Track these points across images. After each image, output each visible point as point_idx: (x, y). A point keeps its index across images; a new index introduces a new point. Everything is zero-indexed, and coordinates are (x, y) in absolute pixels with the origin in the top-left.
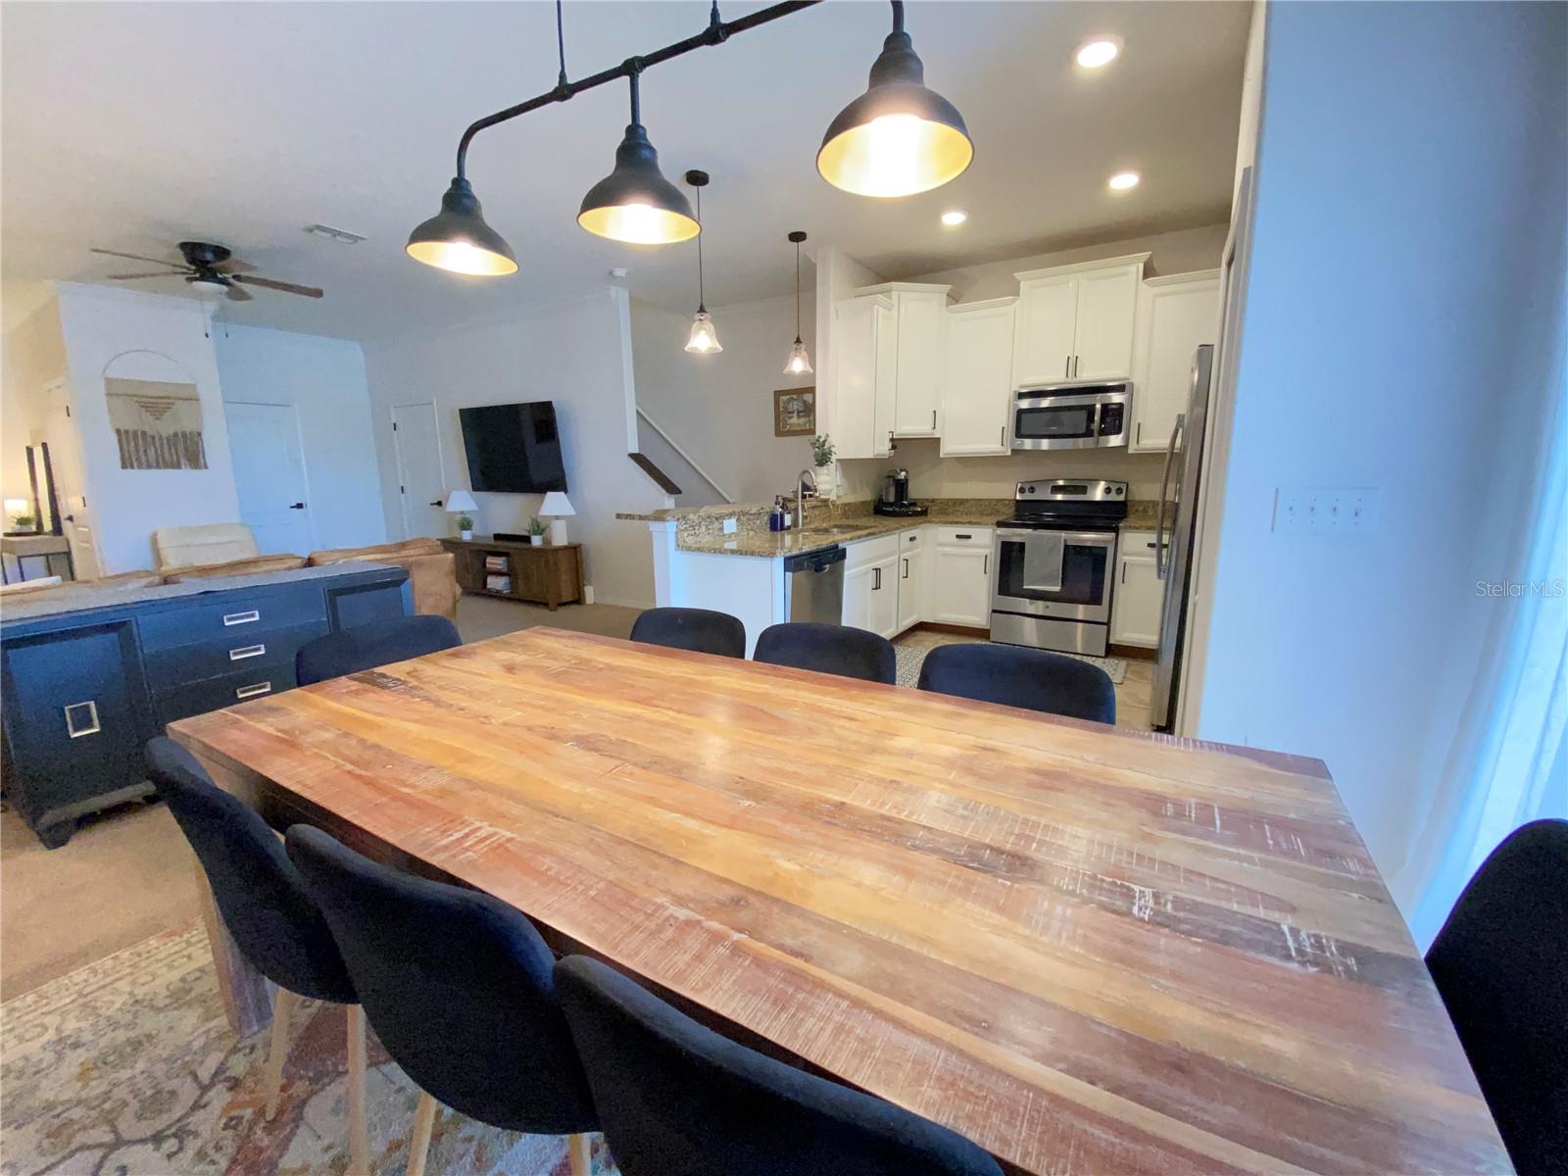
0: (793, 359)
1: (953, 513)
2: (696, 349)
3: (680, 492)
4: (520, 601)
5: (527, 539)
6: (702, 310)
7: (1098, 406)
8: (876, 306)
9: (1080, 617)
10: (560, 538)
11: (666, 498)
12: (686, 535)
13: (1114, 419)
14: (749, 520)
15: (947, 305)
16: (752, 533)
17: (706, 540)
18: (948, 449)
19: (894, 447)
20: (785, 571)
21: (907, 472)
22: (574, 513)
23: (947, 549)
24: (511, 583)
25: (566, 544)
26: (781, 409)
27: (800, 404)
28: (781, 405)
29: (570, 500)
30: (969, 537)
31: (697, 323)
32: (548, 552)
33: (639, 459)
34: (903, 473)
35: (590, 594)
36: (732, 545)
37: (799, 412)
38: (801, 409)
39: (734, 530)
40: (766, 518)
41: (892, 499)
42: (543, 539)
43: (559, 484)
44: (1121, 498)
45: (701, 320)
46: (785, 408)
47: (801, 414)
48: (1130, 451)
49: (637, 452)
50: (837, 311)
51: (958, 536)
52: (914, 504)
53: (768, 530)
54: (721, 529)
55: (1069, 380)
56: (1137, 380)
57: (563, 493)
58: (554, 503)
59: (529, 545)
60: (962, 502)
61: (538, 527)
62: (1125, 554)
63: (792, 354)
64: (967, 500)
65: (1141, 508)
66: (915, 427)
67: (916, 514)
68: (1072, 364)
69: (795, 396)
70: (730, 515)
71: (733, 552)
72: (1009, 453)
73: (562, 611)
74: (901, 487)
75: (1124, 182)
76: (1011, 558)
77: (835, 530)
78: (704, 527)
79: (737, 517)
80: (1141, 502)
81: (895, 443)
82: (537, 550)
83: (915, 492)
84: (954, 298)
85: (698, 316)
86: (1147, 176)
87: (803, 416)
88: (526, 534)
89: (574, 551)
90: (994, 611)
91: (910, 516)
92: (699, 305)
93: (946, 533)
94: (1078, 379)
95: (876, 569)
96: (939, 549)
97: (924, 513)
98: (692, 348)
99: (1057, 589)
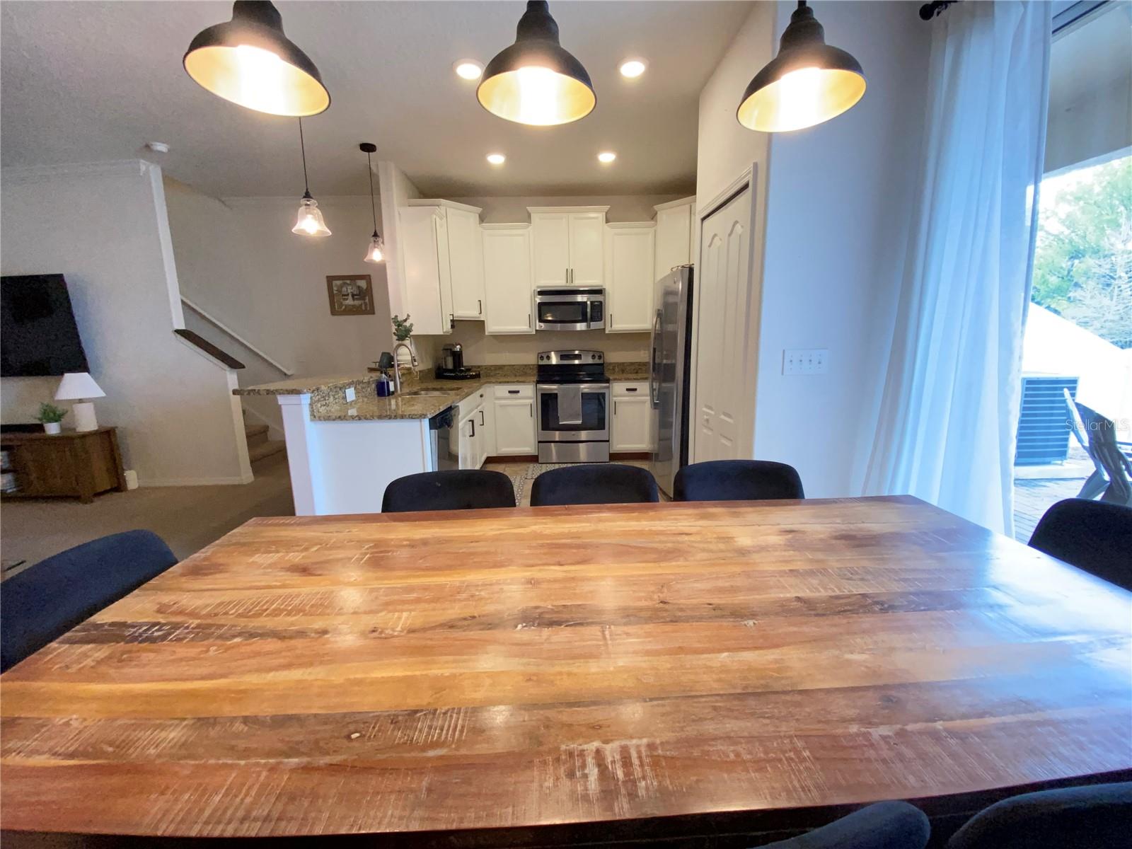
0: (372, 251)
1: (495, 375)
2: (303, 231)
3: (244, 367)
4: (36, 498)
5: (40, 428)
6: (307, 196)
7: (589, 303)
8: (434, 216)
9: (583, 439)
10: (87, 422)
11: (228, 373)
12: (319, 405)
13: (597, 311)
14: (363, 388)
15: (480, 224)
16: (366, 399)
17: (335, 409)
18: (492, 328)
19: (453, 326)
20: (430, 429)
21: (461, 345)
22: (103, 394)
23: (503, 402)
24: (16, 480)
25: (96, 428)
26: (335, 292)
27: (355, 288)
28: (335, 288)
29: (96, 379)
30: (518, 392)
31: (304, 207)
32: (69, 440)
33: (185, 334)
34: (458, 347)
35: (132, 479)
36: (353, 412)
37: (353, 296)
38: (355, 293)
39: (354, 398)
40: (374, 386)
41: (450, 366)
42: (61, 426)
43: (79, 363)
44: (601, 362)
45: (307, 205)
46: (339, 291)
47: (356, 297)
48: (607, 332)
49: (184, 328)
50: (399, 214)
51: (510, 392)
52: (469, 370)
53: (376, 396)
54: (345, 398)
55: (568, 284)
56: (608, 287)
57: (87, 373)
58: (74, 386)
59: (42, 434)
60: (501, 367)
61: (55, 414)
62: (615, 396)
63: (371, 245)
64: (504, 366)
65: (611, 368)
66: (468, 312)
67: (473, 377)
68: (570, 274)
69: (348, 282)
70: (349, 385)
71: (353, 418)
72: (534, 333)
73: (98, 503)
74: (457, 357)
75: (607, 158)
76: (548, 405)
77: (423, 392)
78: (332, 397)
79: (354, 385)
80: (610, 364)
81: (454, 323)
82: (54, 439)
83: (468, 361)
84: (482, 219)
85: (303, 201)
86: (620, 156)
87: (357, 299)
88: (38, 422)
89: (107, 436)
90: (539, 442)
91: (469, 378)
92: (305, 191)
93: (501, 390)
94: (573, 285)
95: (470, 421)
96: (497, 402)
97: (478, 376)
98: (298, 230)
99: (580, 422)
